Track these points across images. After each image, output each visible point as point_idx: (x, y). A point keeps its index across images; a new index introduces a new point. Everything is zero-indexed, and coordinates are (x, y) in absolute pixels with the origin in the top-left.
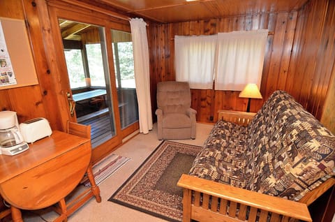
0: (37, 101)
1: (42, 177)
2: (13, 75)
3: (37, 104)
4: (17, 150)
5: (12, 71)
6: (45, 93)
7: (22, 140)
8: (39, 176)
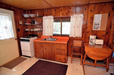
0: (103, 35)
1: (93, 51)
2: (100, 28)
3: (103, 36)
4: (92, 44)
5: (100, 26)
6: (107, 33)
7: (94, 42)
8: (93, 50)
